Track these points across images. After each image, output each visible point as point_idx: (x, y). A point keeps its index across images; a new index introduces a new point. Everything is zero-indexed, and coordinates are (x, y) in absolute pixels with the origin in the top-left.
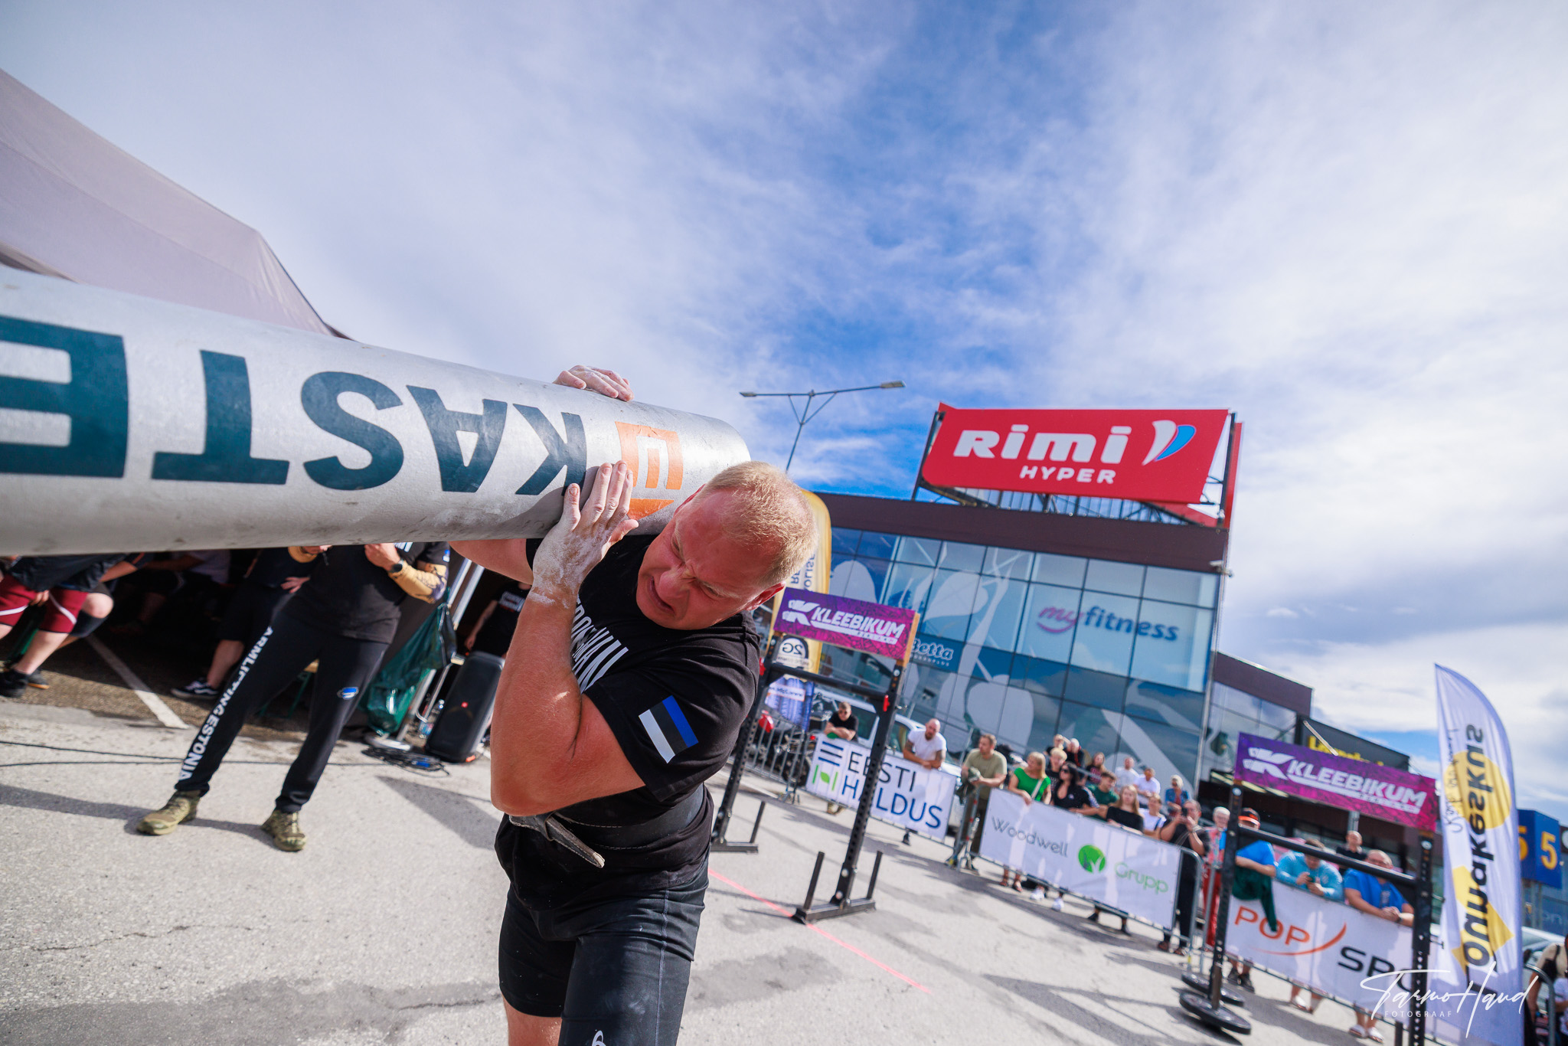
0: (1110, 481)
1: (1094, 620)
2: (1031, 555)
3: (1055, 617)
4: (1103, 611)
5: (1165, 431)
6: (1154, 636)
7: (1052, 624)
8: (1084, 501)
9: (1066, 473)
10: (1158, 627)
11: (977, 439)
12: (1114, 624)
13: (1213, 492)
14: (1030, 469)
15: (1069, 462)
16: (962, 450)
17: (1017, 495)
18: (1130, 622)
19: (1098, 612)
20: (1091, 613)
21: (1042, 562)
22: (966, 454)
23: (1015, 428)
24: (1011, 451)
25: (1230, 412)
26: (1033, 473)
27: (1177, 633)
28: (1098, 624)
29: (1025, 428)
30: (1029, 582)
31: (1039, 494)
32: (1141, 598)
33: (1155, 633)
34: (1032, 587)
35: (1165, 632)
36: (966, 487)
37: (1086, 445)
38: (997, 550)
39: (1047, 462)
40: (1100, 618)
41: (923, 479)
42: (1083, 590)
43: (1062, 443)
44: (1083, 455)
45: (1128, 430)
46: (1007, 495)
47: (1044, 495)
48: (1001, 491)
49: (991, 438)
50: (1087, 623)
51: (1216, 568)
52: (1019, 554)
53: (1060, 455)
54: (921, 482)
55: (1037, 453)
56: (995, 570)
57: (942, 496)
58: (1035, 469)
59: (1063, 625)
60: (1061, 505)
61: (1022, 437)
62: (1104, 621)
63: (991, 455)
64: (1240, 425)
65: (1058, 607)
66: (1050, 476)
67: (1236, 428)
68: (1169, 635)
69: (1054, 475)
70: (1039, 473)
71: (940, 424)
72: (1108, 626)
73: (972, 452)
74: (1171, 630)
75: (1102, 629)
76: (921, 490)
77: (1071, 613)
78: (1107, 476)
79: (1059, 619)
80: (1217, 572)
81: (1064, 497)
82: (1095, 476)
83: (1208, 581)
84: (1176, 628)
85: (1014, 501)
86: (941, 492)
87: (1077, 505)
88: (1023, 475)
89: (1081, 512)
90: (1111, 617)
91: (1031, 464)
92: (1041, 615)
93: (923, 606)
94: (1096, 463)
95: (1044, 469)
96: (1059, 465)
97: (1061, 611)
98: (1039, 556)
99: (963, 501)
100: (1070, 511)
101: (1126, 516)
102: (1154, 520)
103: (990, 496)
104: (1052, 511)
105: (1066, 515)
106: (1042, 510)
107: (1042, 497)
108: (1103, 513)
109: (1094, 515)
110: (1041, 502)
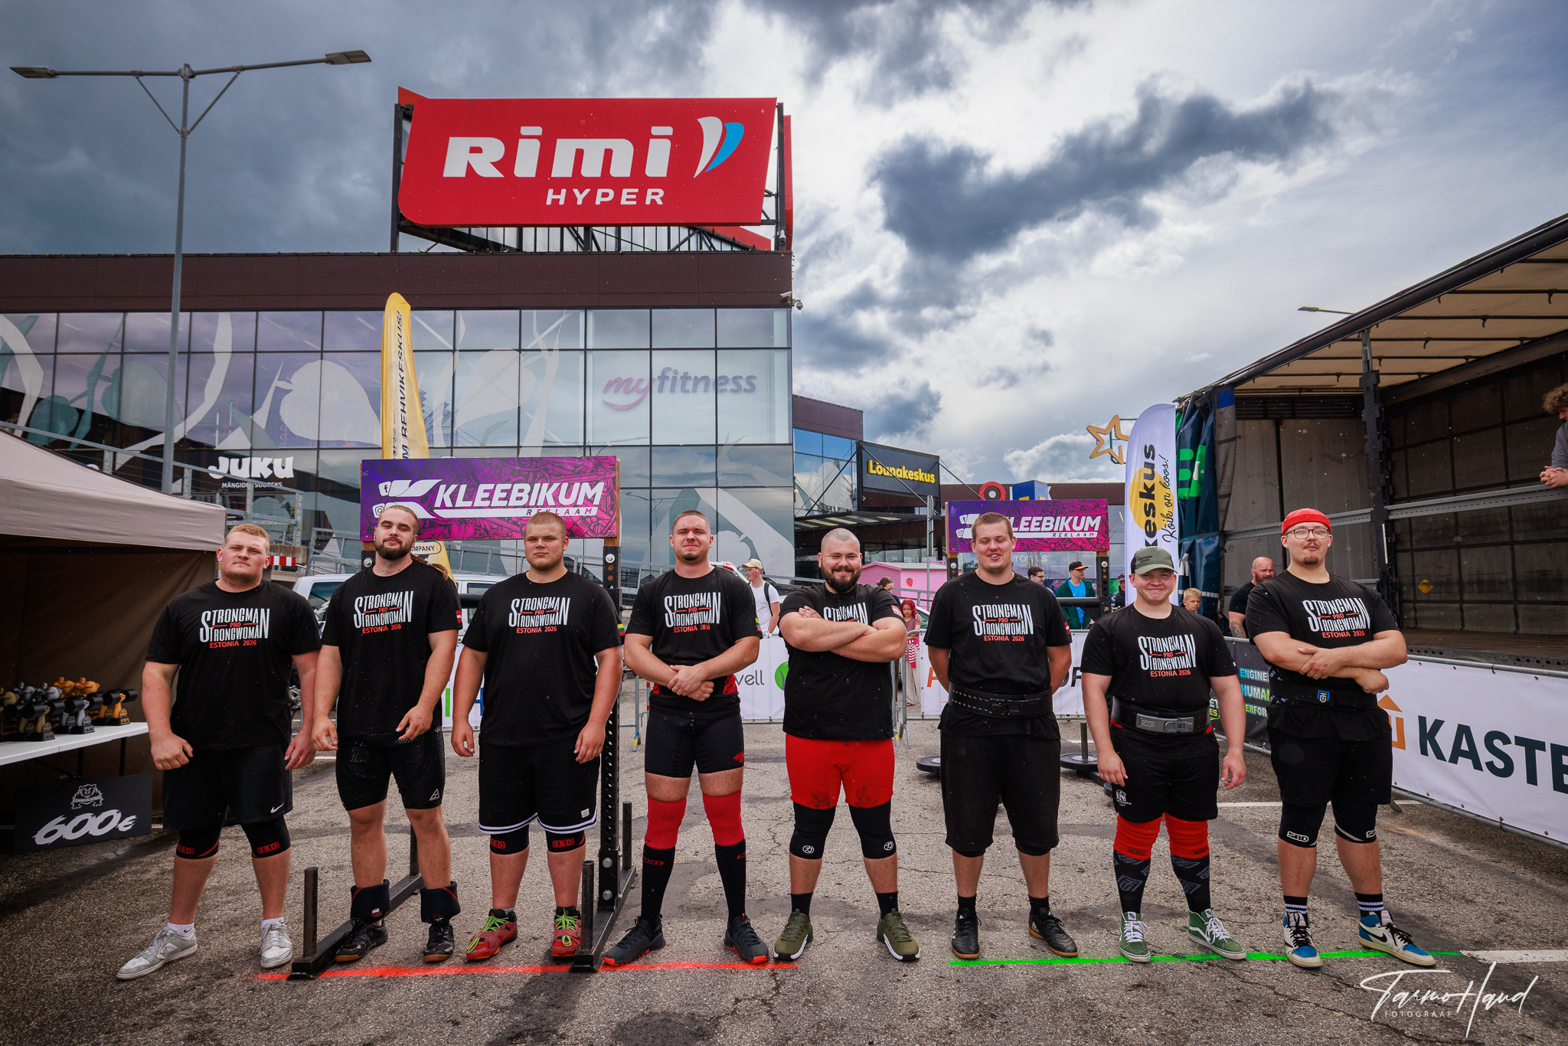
0: (660, 202)
1: (668, 384)
2: (582, 314)
3: (622, 390)
4: (676, 372)
5: (711, 128)
6: (732, 391)
7: (621, 399)
8: (625, 232)
9: (605, 195)
10: (736, 378)
11: (476, 150)
12: (690, 385)
13: (769, 206)
14: (557, 191)
15: (606, 179)
16: (454, 166)
17: (542, 232)
18: (705, 378)
19: (670, 375)
20: (663, 377)
21: (595, 318)
22: (462, 174)
23: (525, 130)
24: (526, 166)
25: (778, 101)
26: (562, 198)
27: (754, 382)
28: (672, 390)
29: (538, 131)
30: (585, 350)
31: (571, 226)
32: (716, 349)
33: (734, 387)
34: (590, 355)
35: (744, 384)
36: (470, 226)
37: (623, 151)
38: (535, 312)
39: (577, 180)
40: (674, 378)
41: (402, 218)
42: (651, 349)
43: (594, 149)
44: (621, 168)
45: (668, 131)
46: (528, 232)
47: (581, 231)
48: (520, 228)
49: (494, 149)
50: (661, 390)
51: (786, 299)
52: (565, 315)
53: (592, 169)
54: (402, 224)
55: (562, 168)
56: (537, 340)
57: (438, 241)
58: (564, 191)
59: (634, 397)
60: (605, 239)
61: (537, 143)
62: (679, 383)
63: (497, 174)
64: (789, 118)
65: (624, 378)
66: (584, 200)
67: (785, 122)
68: (748, 387)
69: (591, 197)
70: (571, 197)
71: (407, 126)
72: (684, 391)
73: (470, 168)
74: (749, 379)
75: (679, 395)
76: (403, 237)
77: (641, 380)
78: (655, 196)
79: (627, 392)
80: (786, 304)
81: (602, 229)
82: (641, 197)
83: (779, 316)
84: (754, 377)
85: (542, 240)
86: (434, 236)
87: (618, 239)
88: (549, 202)
89: (625, 247)
90: (686, 377)
91: (559, 184)
92: (605, 391)
93: (449, 408)
94: (639, 177)
95: (576, 191)
96: (593, 184)
97: (630, 380)
98: (591, 314)
99: (470, 247)
100: (611, 246)
101: (674, 249)
102: (705, 248)
103: (506, 236)
104: (595, 249)
105: (611, 253)
106: (580, 250)
107: (576, 232)
108: (650, 245)
109: (641, 249)
110: (576, 239)
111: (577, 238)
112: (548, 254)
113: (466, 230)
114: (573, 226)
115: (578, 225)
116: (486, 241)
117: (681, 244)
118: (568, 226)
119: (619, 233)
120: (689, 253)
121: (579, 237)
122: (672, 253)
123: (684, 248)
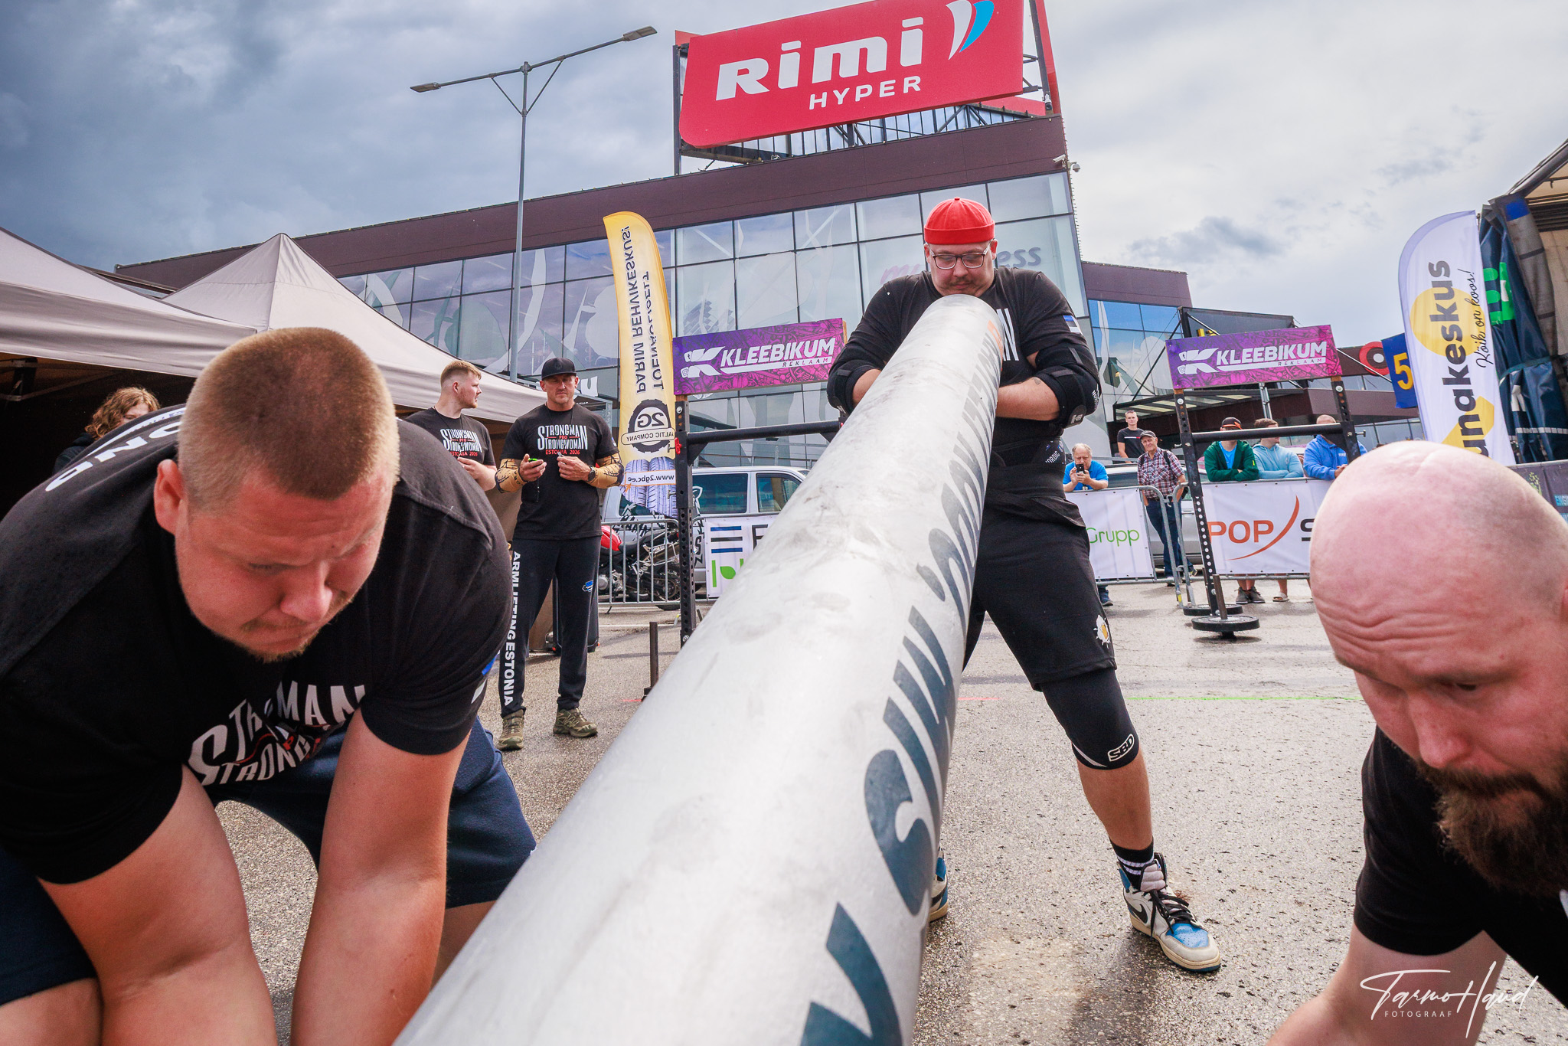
2: (851, 208)
8: (890, 122)
9: (863, 91)
10: (1018, 252)
14: (819, 96)
16: (724, 91)
17: (809, 135)
21: (866, 213)
23: (785, 47)
24: (788, 76)
26: (823, 103)
29: (797, 45)
30: (858, 243)
31: (836, 126)
33: (1017, 262)
35: (1027, 258)
36: (742, 141)
39: (837, 81)
41: (683, 141)
43: (849, 51)
46: (796, 137)
47: (845, 127)
48: (788, 134)
49: (759, 67)
51: (1060, 163)
52: (836, 211)
54: (683, 148)
55: (821, 74)
56: (812, 239)
57: (714, 159)
58: (825, 95)
60: (868, 133)
61: (797, 56)
65: (900, 266)
66: (845, 99)
68: (1033, 261)
69: (851, 95)
70: (831, 99)
73: (739, 90)
76: (684, 159)
77: (917, 267)
78: (912, 84)
80: (1061, 168)
81: (867, 122)
82: (899, 87)
83: (1055, 181)
85: (811, 142)
86: (711, 155)
87: (883, 128)
88: (811, 107)
89: (891, 136)
91: (820, 88)
95: (836, 93)
97: (906, 268)
99: (744, 159)
100: (877, 138)
101: (943, 128)
102: (974, 124)
103: (776, 144)
104: (860, 144)
105: (877, 145)
106: (847, 146)
107: (842, 129)
108: (916, 129)
109: (907, 136)
110: (842, 136)
111: (843, 134)
112: (817, 155)
113: (739, 145)
114: (838, 125)
115: (843, 123)
116: (758, 151)
117: (947, 123)
118: (833, 125)
119: (883, 123)
120: (958, 131)
121: (844, 133)
122: (937, 135)
123: (952, 127)
